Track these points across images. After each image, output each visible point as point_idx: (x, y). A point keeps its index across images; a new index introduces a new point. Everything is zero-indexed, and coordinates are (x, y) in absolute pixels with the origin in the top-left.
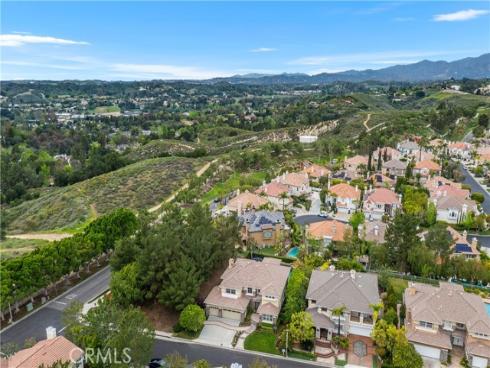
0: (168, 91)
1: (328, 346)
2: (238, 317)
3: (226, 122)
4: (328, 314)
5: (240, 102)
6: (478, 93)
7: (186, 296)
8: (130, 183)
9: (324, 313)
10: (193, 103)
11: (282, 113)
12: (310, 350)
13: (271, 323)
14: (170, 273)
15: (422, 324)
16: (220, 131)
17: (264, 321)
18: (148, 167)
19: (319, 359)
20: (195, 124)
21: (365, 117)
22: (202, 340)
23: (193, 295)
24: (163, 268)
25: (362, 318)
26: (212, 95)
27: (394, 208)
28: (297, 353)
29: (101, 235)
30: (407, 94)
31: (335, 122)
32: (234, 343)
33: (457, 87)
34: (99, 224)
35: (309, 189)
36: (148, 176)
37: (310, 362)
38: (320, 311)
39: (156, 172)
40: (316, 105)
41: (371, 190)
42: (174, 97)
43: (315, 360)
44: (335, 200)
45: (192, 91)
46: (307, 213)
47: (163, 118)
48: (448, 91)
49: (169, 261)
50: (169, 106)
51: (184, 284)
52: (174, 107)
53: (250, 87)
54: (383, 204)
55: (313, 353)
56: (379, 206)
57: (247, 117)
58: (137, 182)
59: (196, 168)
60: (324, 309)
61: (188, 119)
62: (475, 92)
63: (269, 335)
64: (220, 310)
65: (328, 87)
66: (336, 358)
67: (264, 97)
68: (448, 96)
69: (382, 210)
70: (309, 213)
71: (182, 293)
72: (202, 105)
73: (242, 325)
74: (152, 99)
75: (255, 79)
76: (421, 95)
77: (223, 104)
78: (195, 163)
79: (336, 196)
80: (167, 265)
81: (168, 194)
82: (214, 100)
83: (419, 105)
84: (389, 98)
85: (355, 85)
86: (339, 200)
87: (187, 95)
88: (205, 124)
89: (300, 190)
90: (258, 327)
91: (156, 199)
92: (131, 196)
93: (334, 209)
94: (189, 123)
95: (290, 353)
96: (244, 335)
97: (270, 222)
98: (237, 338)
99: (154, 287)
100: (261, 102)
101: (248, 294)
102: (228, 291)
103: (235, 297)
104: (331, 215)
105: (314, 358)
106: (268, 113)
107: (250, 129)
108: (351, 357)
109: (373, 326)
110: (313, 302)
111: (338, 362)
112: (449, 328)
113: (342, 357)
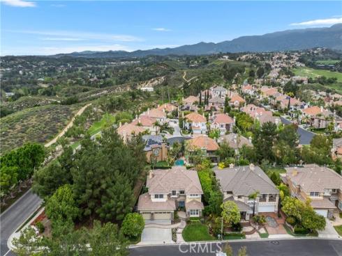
0: (22, 63)
1: (249, 225)
2: (168, 216)
3: (76, 83)
4: (242, 200)
5: (82, 70)
6: (239, 60)
7: (125, 206)
8: (18, 127)
9: (240, 200)
10: (45, 72)
11: (117, 75)
12: (240, 231)
13: (198, 216)
14: (107, 188)
15: (312, 194)
16: (74, 89)
17: (191, 216)
18: (32, 114)
19: (247, 236)
20: (51, 86)
21: (183, 73)
22: (145, 242)
23: (130, 204)
24: (99, 185)
25: (268, 198)
26: (59, 66)
27: (231, 126)
28: (230, 235)
29: (15, 168)
30: (198, 62)
31: (162, 78)
32: (174, 239)
33: (227, 57)
34: (10, 159)
35: (168, 120)
36: (33, 120)
37: (242, 240)
38: (236, 198)
39: (40, 116)
40: (141, 69)
41: (213, 116)
42: (28, 67)
43: (245, 238)
44: (190, 125)
45: (42, 63)
46: (172, 136)
47: (22, 83)
48: (221, 59)
49: (104, 178)
50: (24, 74)
51: (122, 196)
52: (29, 75)
53: (88, 59)
54: (224, 124)
55: (241, 232)
56: (222, 126)
57: (91, 80)
58: (24, 126)
59: (73, 112)
60: (239, 197)
61: (44, 83)
62: (238, 59)
63: (199, 226)
64: (152, 214)
65: (144, 59)
66: (259, 232)
67: (100, 66)
69: (224, 128)
70: (174, 136)
71: (122, 204)
72: (52, 73)
73: (173, 222)
74: (8, 69)
75: (90, 55)
76: (206, 62)
77: (69, 71)
78: (71, 108)
79: (191, 121)
80: (103, 181)
81: (55, 132)
82: (61, 70)
84: (187, 64)
85: (162, 57)
86: (193, 124)
87: (39, 67)
88: (59, 85)
89: (162, 120)
90: (188, 222)
91: (47, 137)
92: (22, 137)
93: (190, 131)
94: (45, 86)
95: (225, 237)
96: (180, 231)
97: (156, 143)
98: (174, 233)
99: (91, 204)
100: (99, 69)
101: (172, 196)
102: (156, 196)
104: (189, 135)
105: (243, 236)
106: (107, 76)
107: (97, 87)
108: (269, 229)
109: (276, 203)
110: (229, 193)
111: (262, 236)
112: (327, 194)
113: (262, 231)
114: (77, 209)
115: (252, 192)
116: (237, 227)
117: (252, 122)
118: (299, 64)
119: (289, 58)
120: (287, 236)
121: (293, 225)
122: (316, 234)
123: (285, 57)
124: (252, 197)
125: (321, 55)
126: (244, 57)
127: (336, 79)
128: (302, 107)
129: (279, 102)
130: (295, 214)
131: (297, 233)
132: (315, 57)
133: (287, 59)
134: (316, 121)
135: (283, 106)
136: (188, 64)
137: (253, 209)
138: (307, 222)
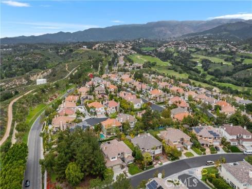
1: (154, 161)
2: (119, 166)
4: (149, 151)
13: (132, 163)
15: (174, 142)
17: (129, 163)
19: (155, 166)
21: (65, 66)
25: (158, 148)
27: (118, 108)
28: (148, 167)
30: (65, 51)
31: (50, 70)
32: (127, 175)
33: (86, 47)
37: (154, 168)
38: (146, 151)
44: (95, 110)
48: (82, 49)
55: (153, 165)
56: (113, 108)
62: (94, 48)
63: (134, 167)
64: (112, 167)
68: (83, 51)
70: (86, 118)
73: (122, 169)
76: (71, 51)
79: (94, 108)
83: (72, 56)
86: (97, 109)
90: (128, 166)
93: (95, 114)
95: (147, 169)
96: (127, 171)
98: (125, 173)
101: (119, 156)
102: (112, 158)
103: (116, 159)
105: (153, 167)
108: (162, 161)
109: (161, 149)
110: (143, 149)
111: (160, 164)
112: (179, 141)
113: (159, 162)
114: (83, 174)
115: (153, 147)
116: (151, 163)
117: (129, 104)
118: (133, 52)
119: (126, 47)
120: (169, 162)
121: (170, 157)
122: (179, 159)
123: (123, 46)
124: (154, 149)
125: (143, 44)
126: (97, 46)
127: (156, 63)
128: (149, 90)
129: (135, 87)
130: (171, 152)
131: (172, 160)
132: (140, 45)
133: (125, 48)
134: (158, 98)
135: (138, 89)
136: (58, 53)
137: (154, 153)
138: (176, 155)
